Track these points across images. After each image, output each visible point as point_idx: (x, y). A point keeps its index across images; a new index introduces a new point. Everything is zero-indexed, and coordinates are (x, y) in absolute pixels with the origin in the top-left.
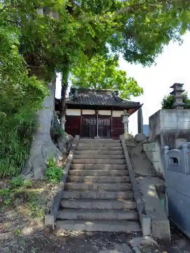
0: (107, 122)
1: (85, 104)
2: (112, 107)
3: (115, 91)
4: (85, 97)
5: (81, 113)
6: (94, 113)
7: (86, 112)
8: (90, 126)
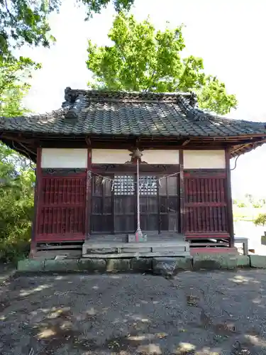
0: (168, 185)
1: (96, 131)
2: (186, 138)
3: (187, 97)
4: (102, 112)
5: (89, 159)
6: (129, 159)
7: (103, 157)
8: (116, 201)
